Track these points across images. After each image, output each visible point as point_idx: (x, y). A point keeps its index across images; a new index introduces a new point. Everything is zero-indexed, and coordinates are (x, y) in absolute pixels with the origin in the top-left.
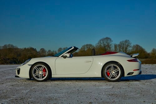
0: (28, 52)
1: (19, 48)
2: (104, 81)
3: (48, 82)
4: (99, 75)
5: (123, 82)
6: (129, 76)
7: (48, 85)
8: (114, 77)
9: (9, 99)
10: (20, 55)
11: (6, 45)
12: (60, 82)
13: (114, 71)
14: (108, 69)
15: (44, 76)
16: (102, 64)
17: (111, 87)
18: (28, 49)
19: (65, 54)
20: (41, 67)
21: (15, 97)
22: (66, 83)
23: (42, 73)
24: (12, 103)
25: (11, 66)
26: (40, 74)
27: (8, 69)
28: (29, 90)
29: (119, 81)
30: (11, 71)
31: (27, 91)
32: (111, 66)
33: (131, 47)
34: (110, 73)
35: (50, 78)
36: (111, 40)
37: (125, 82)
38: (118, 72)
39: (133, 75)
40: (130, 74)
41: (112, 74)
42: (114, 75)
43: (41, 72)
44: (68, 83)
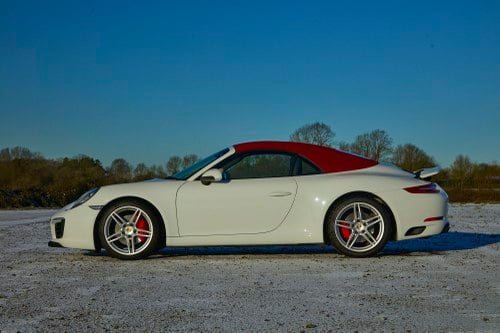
0: (77, 172)
1: (47, 158)
2: (334, 255)
3: (154, 261)
4: (316, 236)
5: (391, 257)
6: (412, 240)
7: (155, 270)
8: (365, 244)
9: (39, 318)
10: (50, 180)
11: (7, 150)
12: (194, 261)
13: (365, 224)
14: (343, 217)
15: (140, 240)
16: (324, 203)
17: (360, 274)
18: (75, 161)
19: (206, 172)
20: (131, 212)
21: (57, 309)
22: (213, 262)
23: (135, 232)
24: (50, 331)
25: (27, 214)
26: (130, 236)
27: (18, 222)
28: (98, 288)
29: (379, 256)
30: (29, 228)
31: (94, 290)
32: (352, 209)
33: (390, 151)
34: (350, 231)
35: (160, 248)
36: (328, 131)
37: (399, 257)
38: (376, 227)
39: (424, 234)
40: (415, 231)
41: (356, 232)
42: (363, 235)
43: (131, 228)
44: (220, 262)
